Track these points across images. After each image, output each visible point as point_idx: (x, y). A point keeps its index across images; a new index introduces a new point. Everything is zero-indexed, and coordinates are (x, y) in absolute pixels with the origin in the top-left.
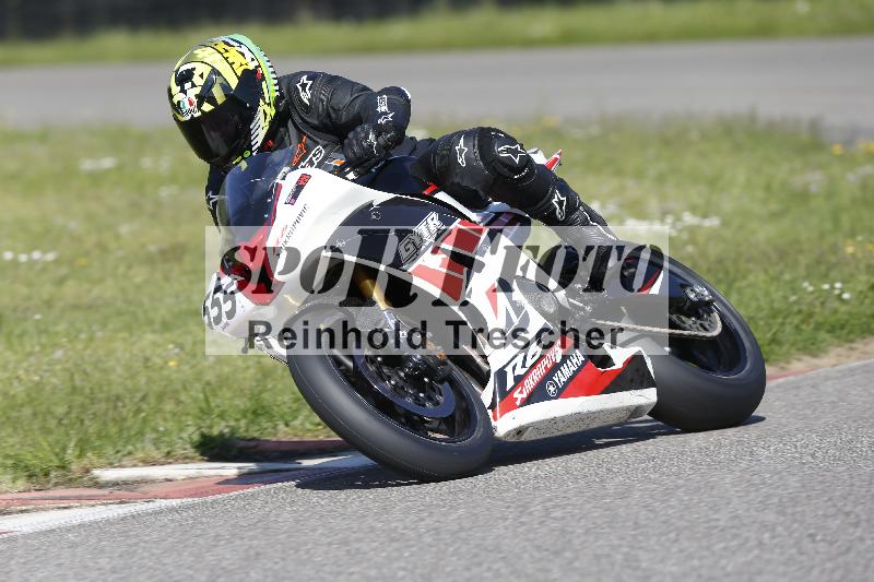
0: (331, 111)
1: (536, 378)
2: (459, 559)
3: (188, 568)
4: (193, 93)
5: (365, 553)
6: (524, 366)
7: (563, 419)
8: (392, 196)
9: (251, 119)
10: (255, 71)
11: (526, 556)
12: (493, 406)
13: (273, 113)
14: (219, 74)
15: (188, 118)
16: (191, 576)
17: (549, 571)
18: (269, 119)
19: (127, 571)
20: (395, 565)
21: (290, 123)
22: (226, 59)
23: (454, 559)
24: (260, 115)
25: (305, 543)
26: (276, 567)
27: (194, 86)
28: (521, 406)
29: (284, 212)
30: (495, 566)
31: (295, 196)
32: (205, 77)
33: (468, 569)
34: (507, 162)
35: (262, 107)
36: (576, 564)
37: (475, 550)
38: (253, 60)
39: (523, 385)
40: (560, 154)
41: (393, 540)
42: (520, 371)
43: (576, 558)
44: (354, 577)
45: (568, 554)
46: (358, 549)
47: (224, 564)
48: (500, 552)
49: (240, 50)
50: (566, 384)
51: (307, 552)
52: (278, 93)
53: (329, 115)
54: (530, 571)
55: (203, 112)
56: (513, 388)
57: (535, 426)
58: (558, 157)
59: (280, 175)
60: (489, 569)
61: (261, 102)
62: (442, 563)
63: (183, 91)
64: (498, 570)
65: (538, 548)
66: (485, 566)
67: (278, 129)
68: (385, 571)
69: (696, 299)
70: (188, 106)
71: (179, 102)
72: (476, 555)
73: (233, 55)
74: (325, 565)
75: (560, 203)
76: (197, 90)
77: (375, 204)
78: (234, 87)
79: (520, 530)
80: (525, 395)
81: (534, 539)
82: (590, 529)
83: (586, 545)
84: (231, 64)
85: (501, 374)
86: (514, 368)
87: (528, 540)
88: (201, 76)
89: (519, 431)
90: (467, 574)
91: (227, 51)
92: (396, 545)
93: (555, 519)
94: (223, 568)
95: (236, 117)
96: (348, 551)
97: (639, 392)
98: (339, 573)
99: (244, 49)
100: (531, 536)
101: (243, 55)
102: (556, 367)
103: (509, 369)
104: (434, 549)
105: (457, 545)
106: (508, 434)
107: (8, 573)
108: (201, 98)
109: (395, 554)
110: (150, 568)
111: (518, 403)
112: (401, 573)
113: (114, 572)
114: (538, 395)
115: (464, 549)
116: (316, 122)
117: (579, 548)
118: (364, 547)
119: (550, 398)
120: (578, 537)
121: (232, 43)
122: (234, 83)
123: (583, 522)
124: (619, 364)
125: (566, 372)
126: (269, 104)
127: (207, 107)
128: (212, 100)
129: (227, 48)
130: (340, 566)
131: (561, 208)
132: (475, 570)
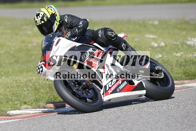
0: (72, 24)
1: (114, 87)
2: (164, 118)
3: (104, 120)
4: (39, 19)
5: (143, 117)
6: (111, 85)
7: (121, 97)
8: (82, 44)
9: (53, 25)
10: (54, 14)
11: (179, 118)
12: (103, 94)
13: (59, 23)
14: (46, 14)
15: (38, 24)
16: (104, 121)
17: (184, 121)
18: (57, 25)
19: (90, 120)
20: (150, 119)
21: (63, 26)
22: (48, 11)
23: (163, 118)
24: (55, 24)
25: (130, 114)
26: (123, 120)
27: (40, 17)
28: (110, 94)
29: (54, 48)
30: (172, 120)
31: (57, 44)
32: (42, 15)
33: (166, 121)
34: (111, 36)
35: (56, 22)
36: (191, 120)
37: (168, 116)
38: (54, 11)
39: (111, 89)
40: (127, 34)
41: (149, 114)
42: (110, 86)
43: (191, 118)
44: (141, 122)
45: (189, 117)
46: (142, 116)
47: (112, 119)
48: (173, 117)
49: (51, 9)
50: (122, 89)
51: (130, 116)
52: (60, 19)
53: (71, 25)
54: (180, 121)
55: (42, 23)
56: (108, 90)
57: (114, 99)
58: (126, 35)
59: (55, 39)
60: (171, 121)
61: (56, 21)
62: (160, 119)
63: (37, 18)
64: (173, 121)
65: (182, 116)
66: (170, 120)
67: (60, 27)
68: (148, 121)
69: (157, 69)
70: (38, 22)
71: (36, 21)
72: (168, 117)
73: (49, 10)
74: (134, 119)
75: (124, 46)
76: (40, 18)
77: (77, 46)
78: (49, 17)
79: (178, 112)
80: (111, 92)
81: (181, 114)
82: (194, 112)
83: (193, 115)
84: (49, 12)
85: (106, 87)
86: (109, 85)
87: (180, 114)
88: (41, 15)
89: (110, 100)
90: (166, 122)
91: (48, 9)
92: (150, 115)
93: (186, 109)
94: (111, 120)
95: (50, 25)
96: (139, 116)
97: (141, 91)
98: (137, 121)
99: (52, 9)
100: (180, 113)
101: (52, 10)
102: (120, 85)
103: (107, 85)
104: (159, 116)
105: (164, 115)
106: (106, 101)
107: (64, 120)
108: (41, 20)
109: (150, 117)
110: (96, 119)
111: (109, 93)
112: (151, 121)
113: (87, 120)
114: (115, 91)
115: (165, 116)
116: (68, 26)
117: (191, 116)
118: (143, 115)
119: (118, 92)
120: (191, 114)
121: (49, 7)
122: (49, 16)
123: (192, 110)
124: (136, 84)
125: (122, 86)
126: (58, 22)
127: (43, 22)
128: (44, 21)
129: (48, 8)
130: (137, 119)
131: (124, 47)
132: (168, 121)
